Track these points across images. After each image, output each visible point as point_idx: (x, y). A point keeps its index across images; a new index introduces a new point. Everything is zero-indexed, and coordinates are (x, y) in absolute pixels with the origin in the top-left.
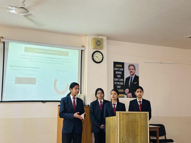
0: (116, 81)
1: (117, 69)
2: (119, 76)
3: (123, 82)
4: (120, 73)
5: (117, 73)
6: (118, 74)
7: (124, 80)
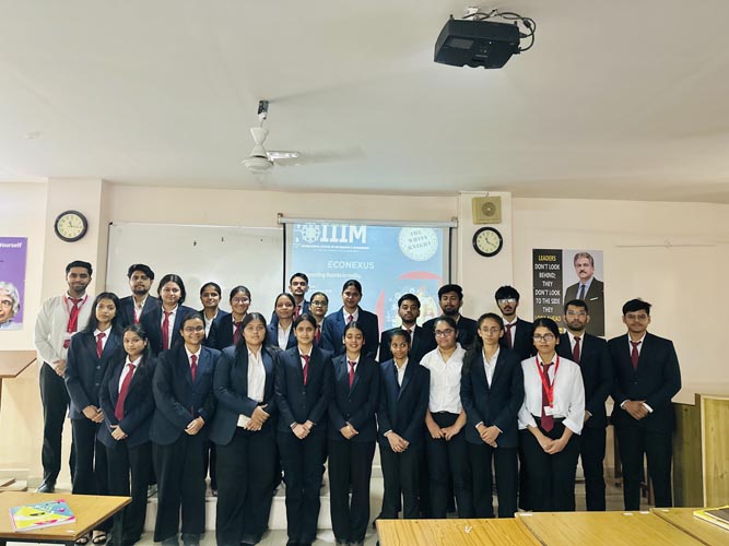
0: (542, 297)
1: (542, 266)
2: (548, 284)
3: (561, 297)
4: (552, 275)
5: (541, 275)
6: (546, 279)
7: (561, 293)
